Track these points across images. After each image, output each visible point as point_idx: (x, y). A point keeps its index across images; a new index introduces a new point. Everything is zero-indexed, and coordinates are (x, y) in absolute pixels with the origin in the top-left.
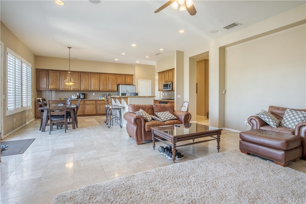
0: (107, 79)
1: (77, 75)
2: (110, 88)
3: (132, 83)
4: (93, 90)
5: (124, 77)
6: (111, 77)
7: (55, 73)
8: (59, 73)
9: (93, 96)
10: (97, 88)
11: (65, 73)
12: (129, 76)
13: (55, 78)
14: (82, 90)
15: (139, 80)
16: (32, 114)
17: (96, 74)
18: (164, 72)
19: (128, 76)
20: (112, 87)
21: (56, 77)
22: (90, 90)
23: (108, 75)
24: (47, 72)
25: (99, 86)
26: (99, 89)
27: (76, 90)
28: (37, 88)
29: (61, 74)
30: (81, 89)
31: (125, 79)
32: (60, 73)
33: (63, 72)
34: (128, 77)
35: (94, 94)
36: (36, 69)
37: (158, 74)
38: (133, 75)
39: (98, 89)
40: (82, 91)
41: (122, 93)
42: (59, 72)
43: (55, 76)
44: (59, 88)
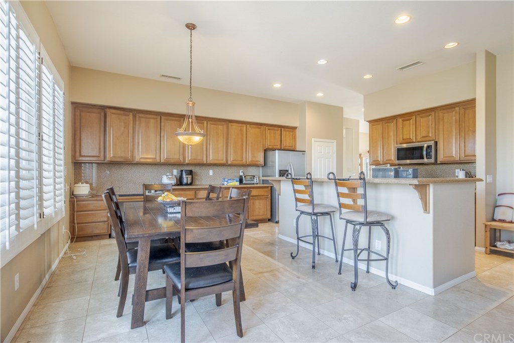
0: (242, 135)
1: (176, 122)
2: (249, 159)
3: (295, 146)
4: (212, 162)
5: (279, 131)
6: (253, 131)
7: (123, 117)
8: (131, 117)
9: (208, 177)
10: (221, 158)
11: (146, 118)
12: (288, 131)
13: (122, 129)
14: (187, 161)
15: (313, 140)
16: (65, 230)
17: (219, 123)
18: (394, 118)
19: (286, 129)
20: (253, 156)
21: (125, 127)
22: (205, 162)
23: (245, 125)
24: (103, 114)
25: (227, 152)
26: (227, 160)
27: (172, 161)
28: (74, 157)
29: (137, 119)
30: (184, 159)
31: (279, 137)
32: (134, 116)
33: (141, 115)
34: (288, 133)
35: (211, 172)
36: (73, 103)
37: (368, 123)
38: (296, 128)
39: (224, 161)
40: (188, 164)
41: (280, 171)
42: (131, 114)
43: (122, 124)
44: (133, 156)
